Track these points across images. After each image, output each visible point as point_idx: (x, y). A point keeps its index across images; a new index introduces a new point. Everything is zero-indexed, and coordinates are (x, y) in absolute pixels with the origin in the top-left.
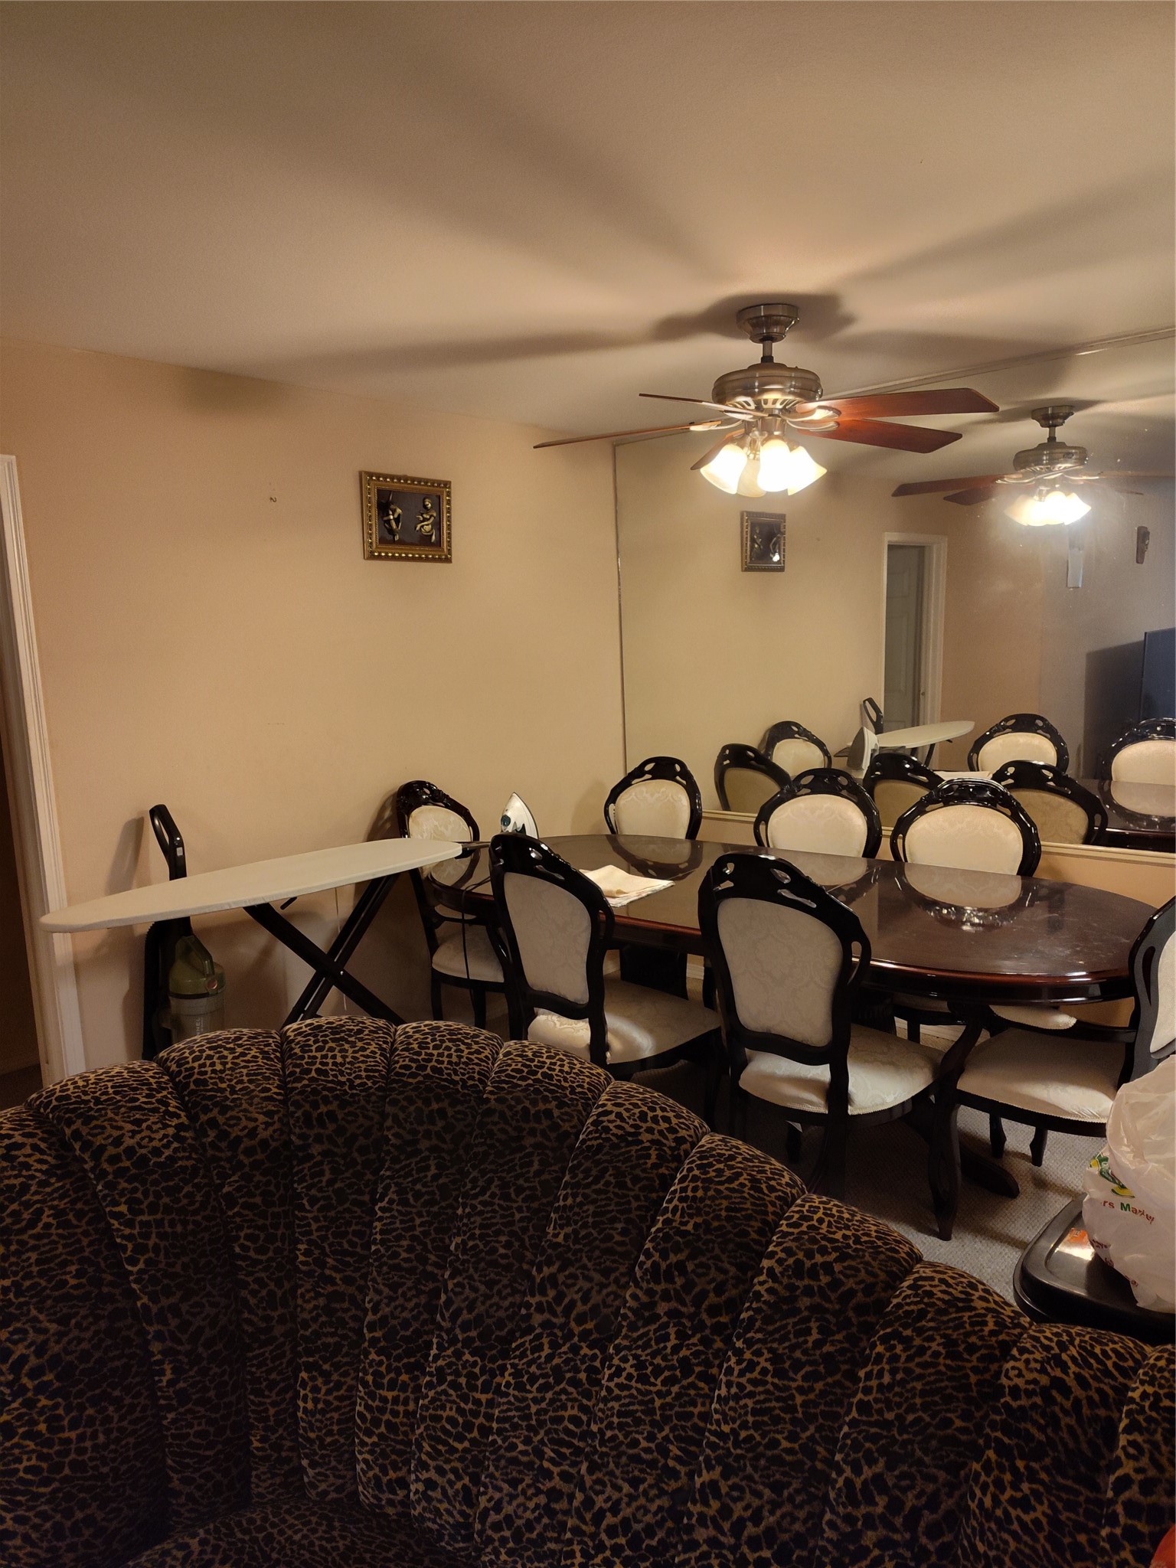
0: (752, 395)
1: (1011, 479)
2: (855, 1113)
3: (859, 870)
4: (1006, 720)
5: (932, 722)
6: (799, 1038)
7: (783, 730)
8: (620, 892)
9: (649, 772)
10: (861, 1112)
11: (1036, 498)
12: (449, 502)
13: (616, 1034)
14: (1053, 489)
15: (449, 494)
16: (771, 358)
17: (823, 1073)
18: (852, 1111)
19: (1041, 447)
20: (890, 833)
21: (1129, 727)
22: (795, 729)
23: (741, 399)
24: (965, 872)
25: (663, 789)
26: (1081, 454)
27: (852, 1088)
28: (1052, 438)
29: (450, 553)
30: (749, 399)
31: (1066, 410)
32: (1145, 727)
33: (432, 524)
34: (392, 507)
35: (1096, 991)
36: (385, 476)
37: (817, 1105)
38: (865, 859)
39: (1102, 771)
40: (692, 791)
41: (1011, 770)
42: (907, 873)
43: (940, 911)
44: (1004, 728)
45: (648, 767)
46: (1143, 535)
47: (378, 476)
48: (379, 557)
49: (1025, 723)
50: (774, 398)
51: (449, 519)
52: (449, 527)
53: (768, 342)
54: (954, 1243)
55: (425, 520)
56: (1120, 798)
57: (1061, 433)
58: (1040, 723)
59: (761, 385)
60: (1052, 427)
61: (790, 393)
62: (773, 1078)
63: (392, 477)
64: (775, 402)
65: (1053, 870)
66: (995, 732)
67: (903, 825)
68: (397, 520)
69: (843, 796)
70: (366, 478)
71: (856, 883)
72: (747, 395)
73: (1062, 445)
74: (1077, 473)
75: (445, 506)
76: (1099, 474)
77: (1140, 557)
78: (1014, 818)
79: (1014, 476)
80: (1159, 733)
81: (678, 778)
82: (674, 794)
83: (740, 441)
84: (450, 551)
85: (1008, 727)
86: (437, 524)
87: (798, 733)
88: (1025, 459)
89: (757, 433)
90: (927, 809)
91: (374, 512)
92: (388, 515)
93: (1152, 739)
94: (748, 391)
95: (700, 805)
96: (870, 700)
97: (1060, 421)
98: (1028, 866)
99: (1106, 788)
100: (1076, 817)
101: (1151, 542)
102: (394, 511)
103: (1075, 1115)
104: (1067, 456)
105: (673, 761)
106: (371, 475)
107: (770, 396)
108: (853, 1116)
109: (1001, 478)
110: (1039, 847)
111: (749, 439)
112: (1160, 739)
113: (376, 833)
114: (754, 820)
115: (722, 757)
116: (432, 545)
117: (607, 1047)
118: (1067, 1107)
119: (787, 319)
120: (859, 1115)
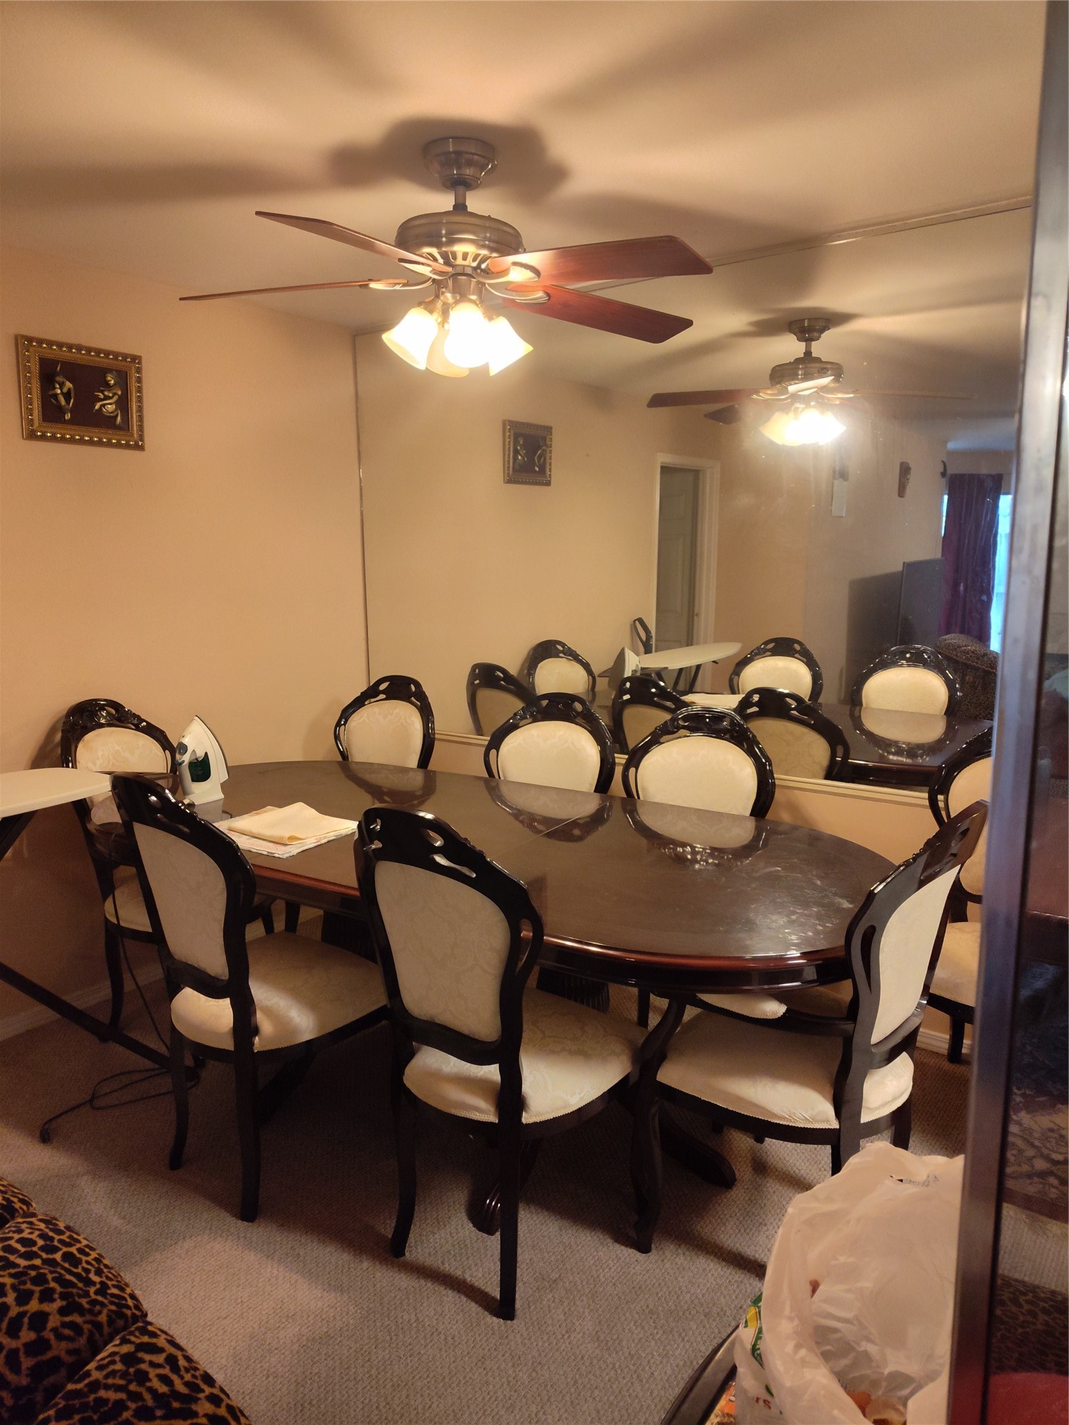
0: (438, 245)
1: (765, 395)
2: (531, 1121)
3: (591, 805)
4: (766, 643)
5: (705, 642)
6: (465, 1030)
7: (546, 650)
8: (292, 838)
9: (383, 692)
10: (538, 1120)
11: (791, 415)
12: (139, 380)
13: (269, 1012)
14: (808, 406)
15: (139, 370)
16: (465, 207)
17: (492, 1072)
18: (527, 1118)
19: (798, 361)
20: (624, 761)
21: (880, 654)
22: (561, 648)
23: (427, 250)
24: (698, 812)
25: (397, 711)
26: (837, 371)
27: (527, 1088)
28: (808, 353)
29: (142, 440)
30: (434, 251)
31: (822, 323)
32: (894, 654)
33: (116, 403)
34: (59, 379)
35: (810, 974)
36: (50, 343)
37: (484, 1111)
38: (597, 795)
39: (854, 698)
40: (426, 712)
41: (756, 698)
42: (640, 810)
43: (675, 850)
44: (765, 651)
45: (383, 687)
46: (905, 470)
47: (40, 342)
48: (43, 438)
49: (783, 647)
50: (466, 250)
51: (140, 399)
52: (140, 409)
53: (461, 189)
54: (653, 1256)
55: (107, 398)
56: (870, 724)
57: (818, 349)
58: (797, 647)
59: (450, 233)
60: (809, 340)
61: (483, 246)
62: (438, 1076)
63: (60, 345)
64: (465, 256)
65: (793, 808)
66: (756, 654)
67: (636, 757)
68: (67, 396)
69: (577, 724)
70: (24, 343)
71: (589, 817)
72: (431, 245)
73: (818, 360)
74: (832, 391)
75: (133, 385)
76: (853, 393)
77: (901, 492)
78: (750, 753)
79: (769, 392)
80: (908, 660)
81: (413, 699)
82: (406, 716)
83: (429, 306)
84: (141, 438)
85: (768, 650)
86: (123, 404)
87: (562, 652)
88: (782, 374)
89: (449, 295)
90: (661, 740)
91: (36, 386)
92: (55, 388)
93: (901, 666)
94: (435, 241)
95: (433, 729)
96: (640, 621)
97: (816, 334)
98: (762, 806)
99: (856, 714)
100: (818, 749)
101: (913, 478)
102: (62, 385)
103: (785, 1118)
104: (822, 372)
105: (408, 681)
106: (30, 340)
107: (459, 249)
108: (528, 1125)
109: (757, 392)
110: (774, 784)
111: (439, 304)
112: (909, 666)
113: (43, 759)
114: (486, 743)
115: (473, 676)
116: (118, 428)
117: (256, 1031)
118: (776, 1109)
119: (482, 160)
120: (535, 1123)
